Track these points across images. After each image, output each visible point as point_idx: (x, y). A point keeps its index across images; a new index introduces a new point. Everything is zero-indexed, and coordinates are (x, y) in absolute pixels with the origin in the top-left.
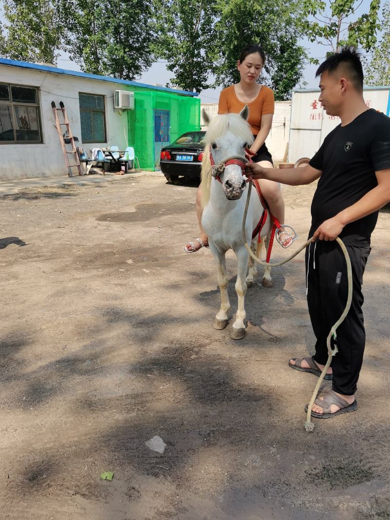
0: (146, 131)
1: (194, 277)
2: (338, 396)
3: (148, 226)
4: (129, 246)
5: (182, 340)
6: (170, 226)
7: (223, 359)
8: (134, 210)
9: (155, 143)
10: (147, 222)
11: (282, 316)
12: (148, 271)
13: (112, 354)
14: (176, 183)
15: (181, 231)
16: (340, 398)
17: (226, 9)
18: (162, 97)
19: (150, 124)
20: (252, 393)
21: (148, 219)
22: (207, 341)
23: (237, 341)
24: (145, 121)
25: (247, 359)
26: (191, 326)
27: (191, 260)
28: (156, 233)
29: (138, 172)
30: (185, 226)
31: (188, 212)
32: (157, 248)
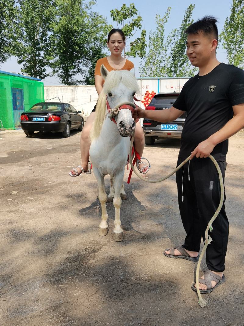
0: (6, 103)
1: (70, 199)
2: (214, 273)
3: (20, 166)
4: (10, 181)
5: (78, 249)
6: (38, 165)
7: (115, 259)
8: (6, 156)
9: (14, 111)
10: (19, 163)
11: (143, 219)
12: (32, 198)
13: (22, 272)
14: (33, 136)
15: (47, 167)
16: (216, 275)
17: (56, 28)
18: (17, 81)
19: (9, 98)
20: (148, 283)
21: (19, 161)
22: (98, 247)
23: (120, 243)
24: (6, 96)
25: (133, 256)
26: (82, 237)
27: (62, 187)
28: (29, 170)
29: (3, 131)
30: (49, 164)
31: (48, 154)
32: (33, 180)
